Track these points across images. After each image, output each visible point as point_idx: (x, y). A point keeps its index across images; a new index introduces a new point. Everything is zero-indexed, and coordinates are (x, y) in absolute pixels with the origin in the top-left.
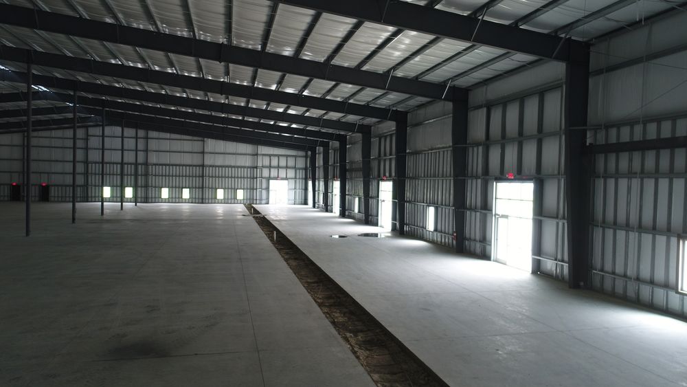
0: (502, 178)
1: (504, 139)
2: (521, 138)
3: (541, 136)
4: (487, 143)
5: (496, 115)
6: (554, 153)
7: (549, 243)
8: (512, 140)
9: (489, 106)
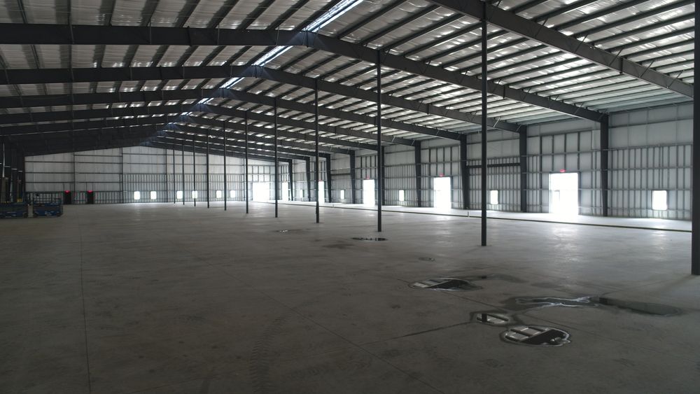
0: (437, 176)
1: (437, 163)
2: (444, 162)
3: (451, 162)
4: (430, 164)
5: (434, 152)
6: (456, 168)
7: (456, 197)
8: (440, 163)
9: (430, 149)
